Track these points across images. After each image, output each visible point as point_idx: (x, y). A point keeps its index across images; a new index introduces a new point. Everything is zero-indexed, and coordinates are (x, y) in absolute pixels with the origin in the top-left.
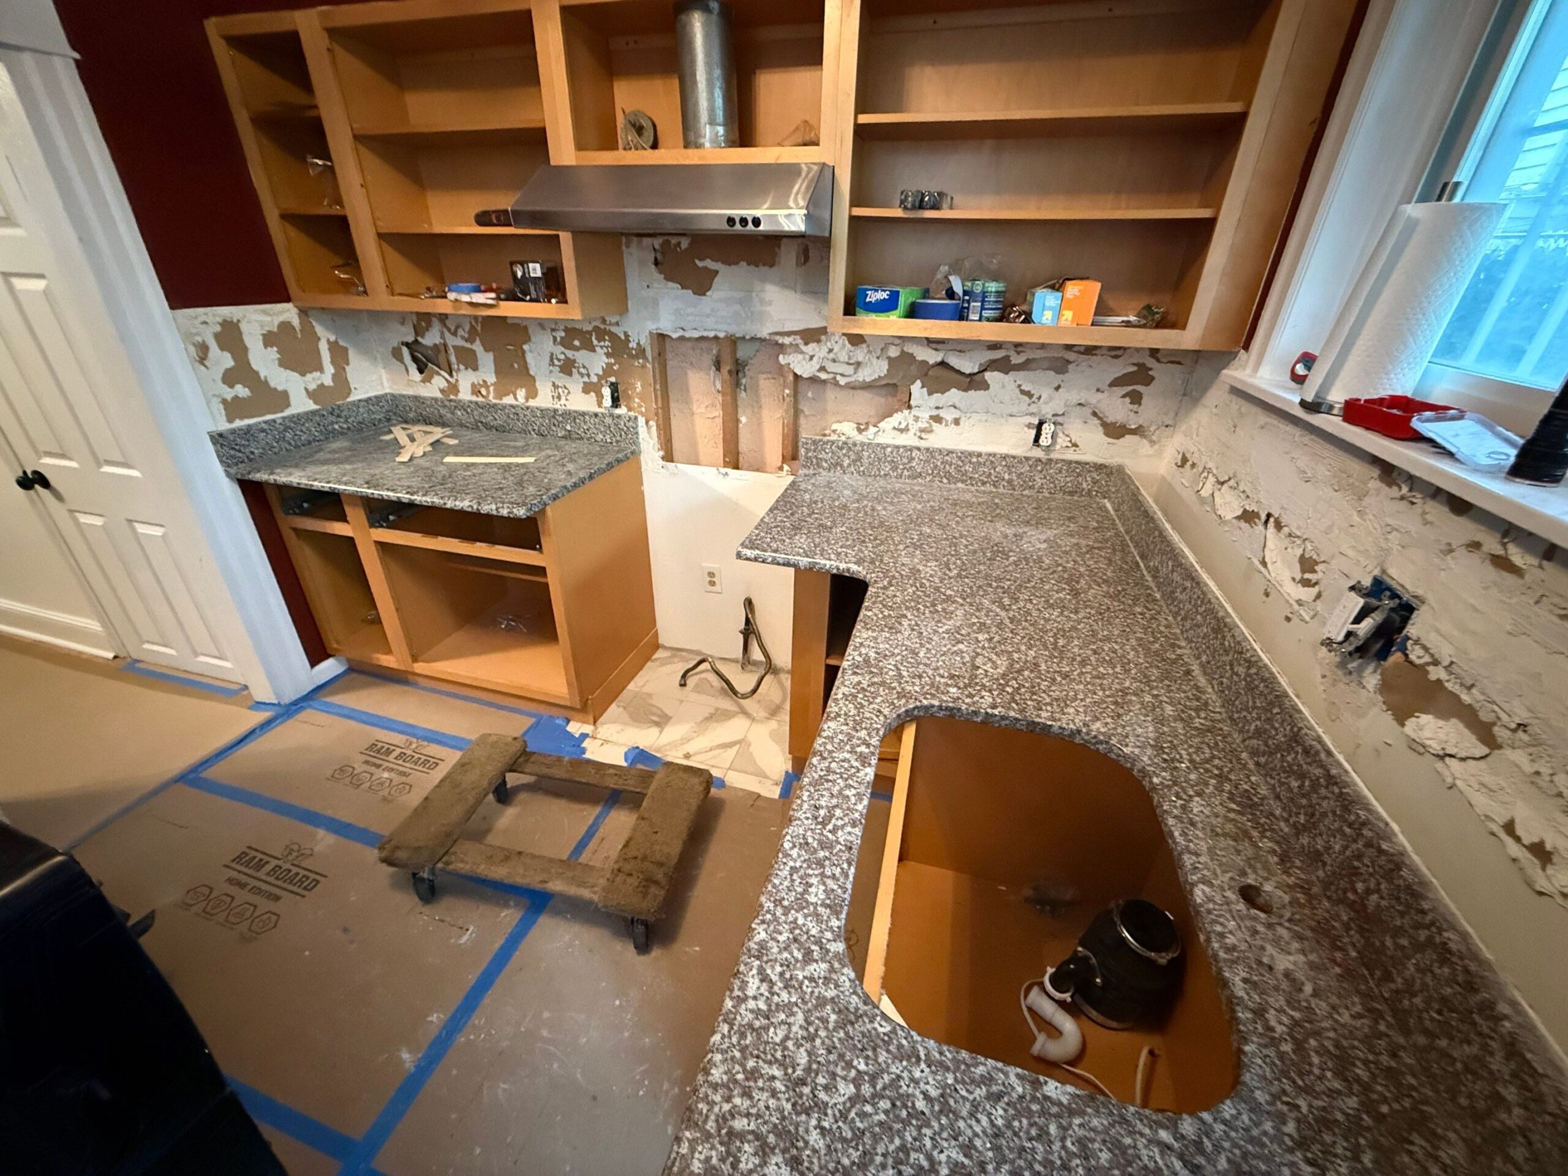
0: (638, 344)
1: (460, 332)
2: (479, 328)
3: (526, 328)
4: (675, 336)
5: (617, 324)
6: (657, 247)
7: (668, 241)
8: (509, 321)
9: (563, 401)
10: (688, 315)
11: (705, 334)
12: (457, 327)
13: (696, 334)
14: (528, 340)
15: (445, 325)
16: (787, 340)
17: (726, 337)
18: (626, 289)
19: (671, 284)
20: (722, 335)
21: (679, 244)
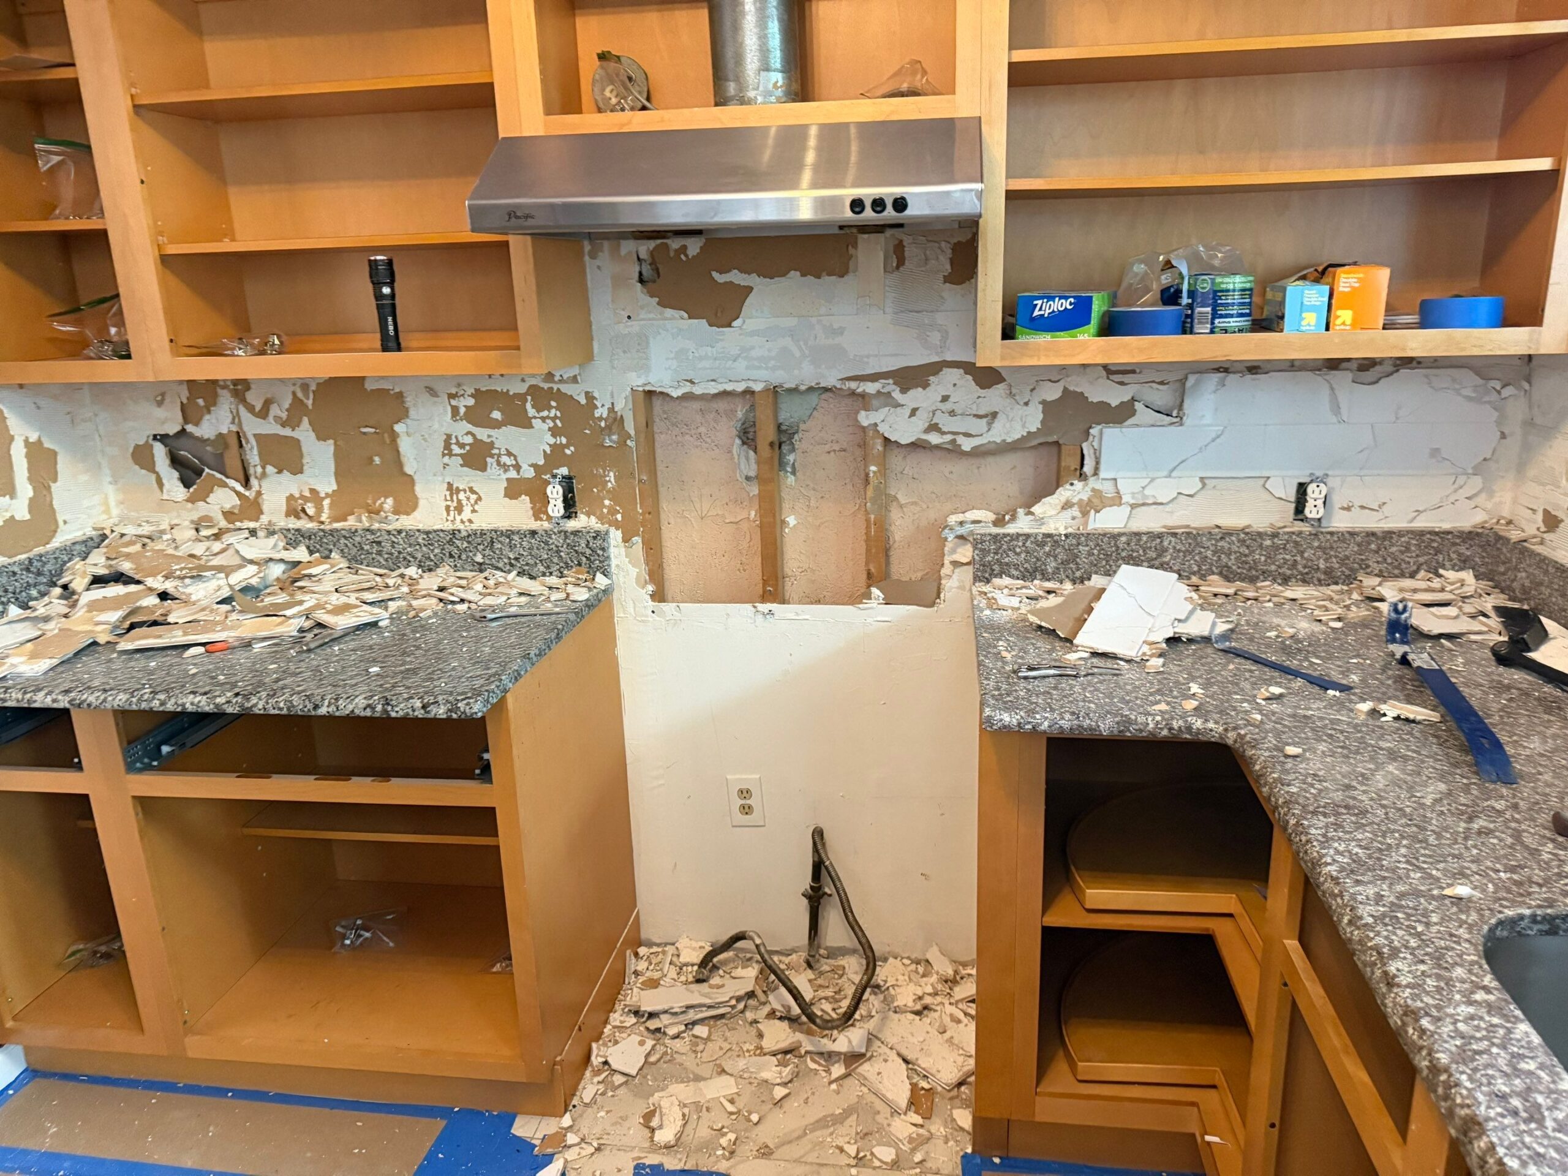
0: (612, 410)
1: (274, 410)
2: (310, 403)
3: (400, 396)
4: (675, 393)
5: (574, 380)
6: (643, 255)
7: (666, 246)
8: (369, 386)
9: (467, 514)
10: (701, 358)
11: (729, 387)
12: (267, 404)
13: (713, 389)
14: (403, 414)
15: (244, 401)
16: (871, 388)
17: (766, 390)
18: (590, 324)
19: (669, 312)
20: (758, 387)
21: (684, 248)
